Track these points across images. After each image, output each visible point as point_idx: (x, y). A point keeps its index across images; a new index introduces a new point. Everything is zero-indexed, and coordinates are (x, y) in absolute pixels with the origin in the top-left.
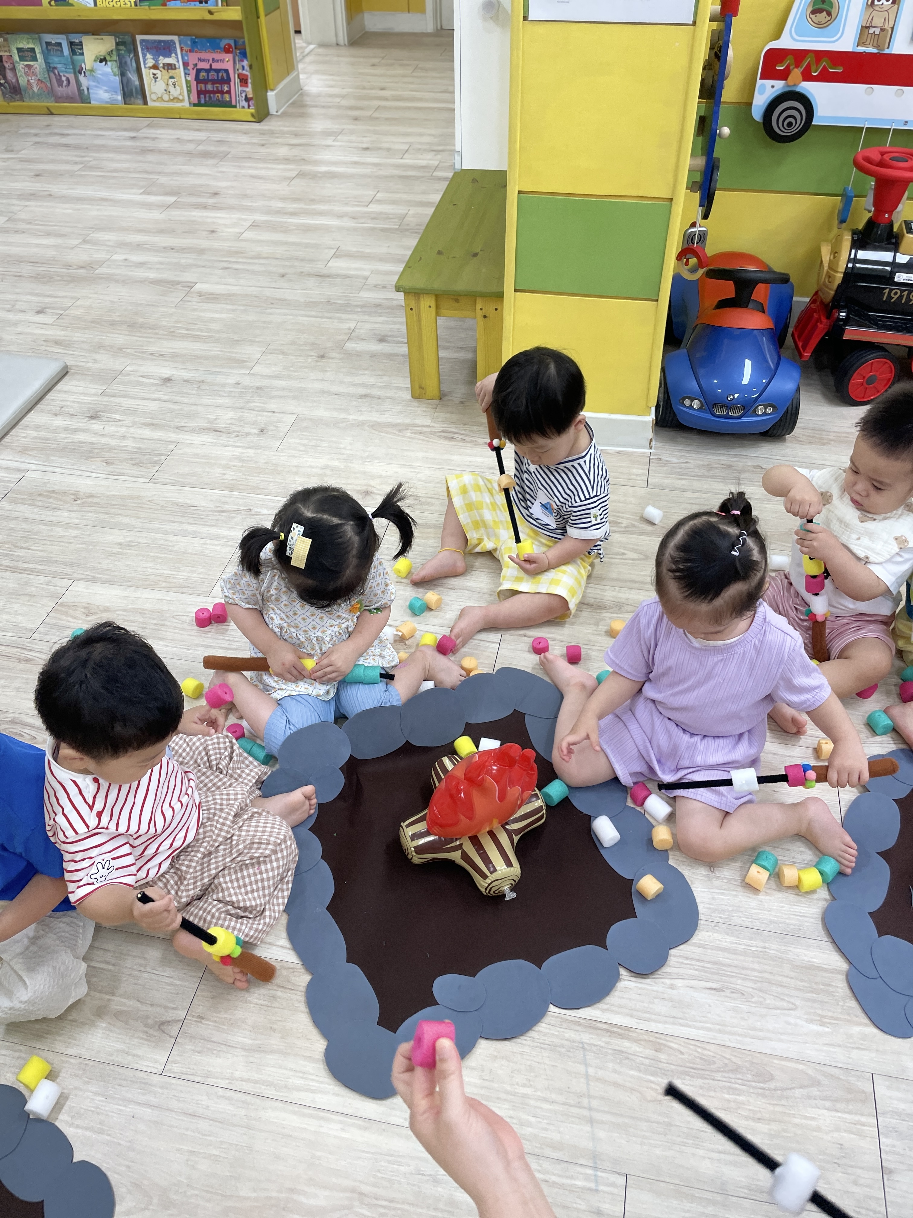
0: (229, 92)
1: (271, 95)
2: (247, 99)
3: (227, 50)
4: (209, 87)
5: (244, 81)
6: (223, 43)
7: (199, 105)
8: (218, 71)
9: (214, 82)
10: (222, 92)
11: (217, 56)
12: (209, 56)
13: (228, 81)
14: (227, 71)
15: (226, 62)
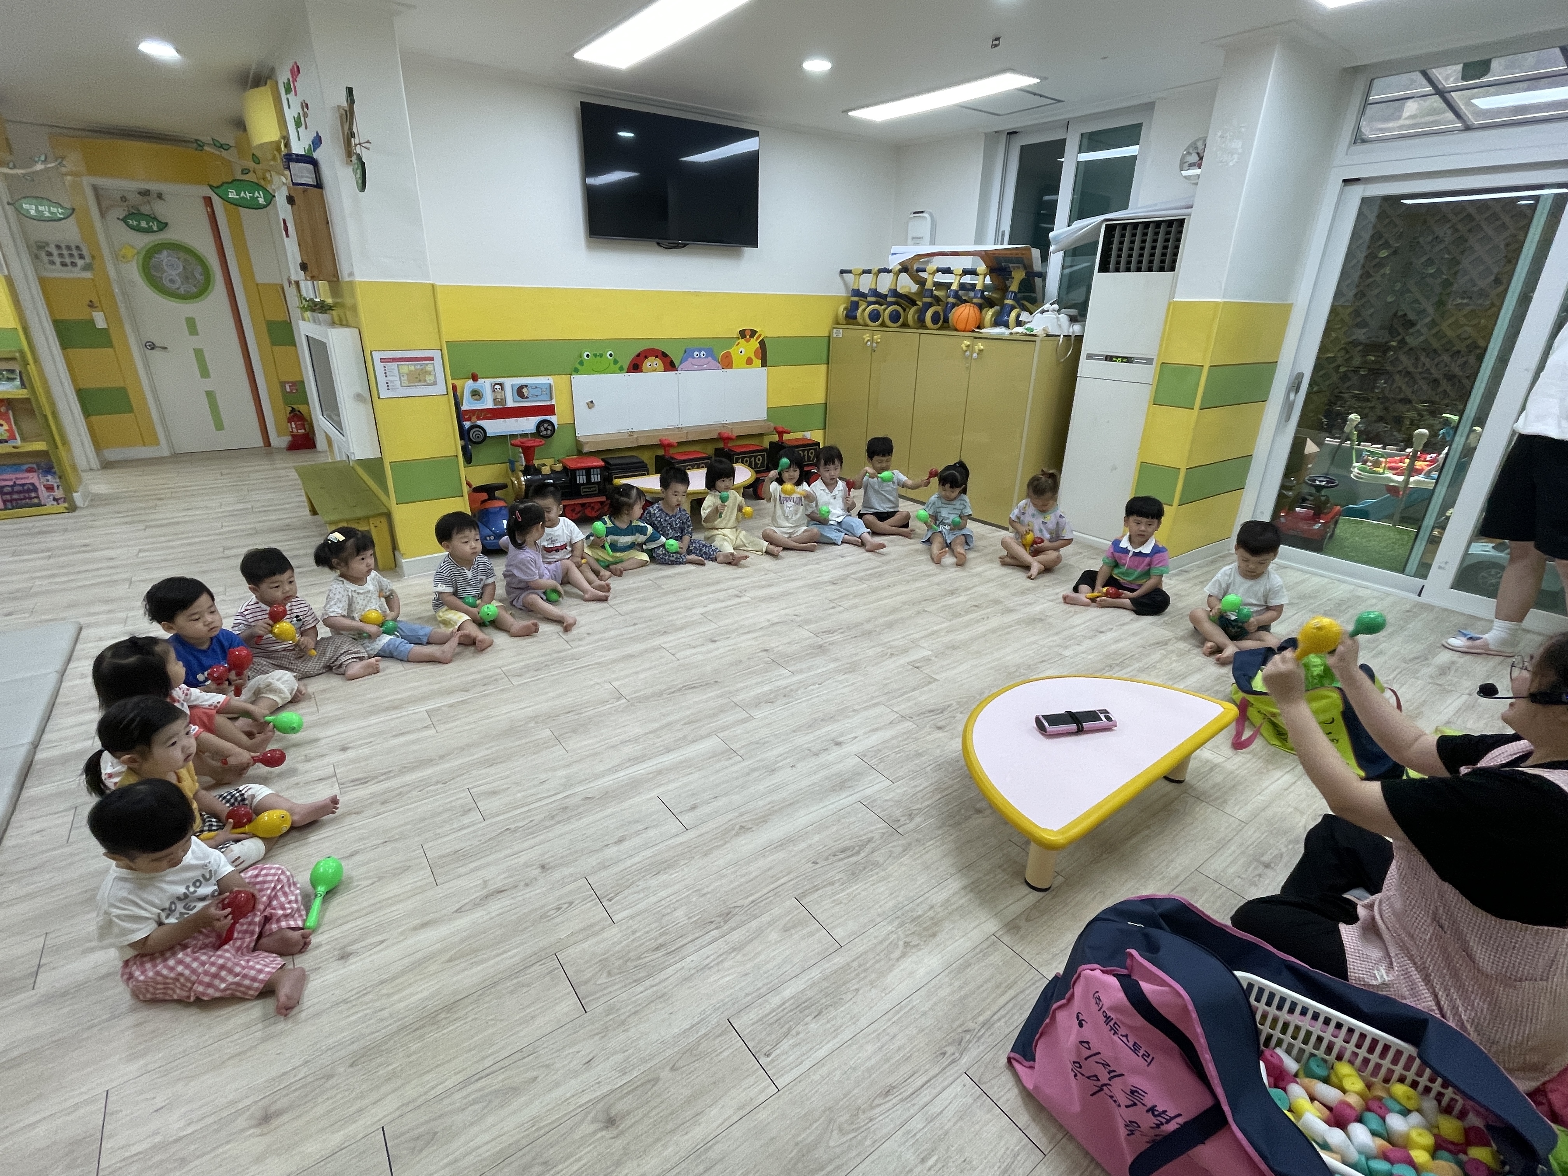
0: (37, 497)
1: (75, 495)
2: (55, 499)
3: (30, 470)
4: (15, 496)
5: (50, 488)
6: (25, 467)
7: (6, 509)
8: (23, 485)
9: (19, 492)
10: (31, 498)
11: (21, 475)
12: (13, 476)
13: (35, 489)
14: (33, 484)
15: (33, 478)
